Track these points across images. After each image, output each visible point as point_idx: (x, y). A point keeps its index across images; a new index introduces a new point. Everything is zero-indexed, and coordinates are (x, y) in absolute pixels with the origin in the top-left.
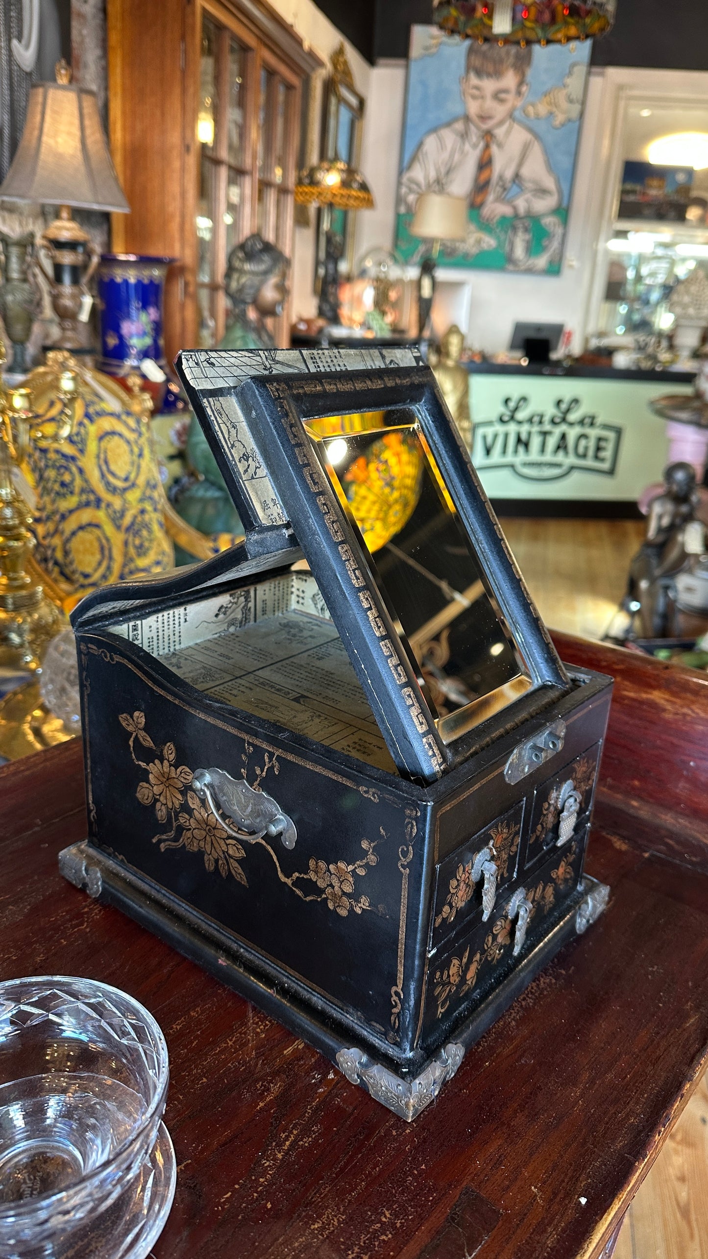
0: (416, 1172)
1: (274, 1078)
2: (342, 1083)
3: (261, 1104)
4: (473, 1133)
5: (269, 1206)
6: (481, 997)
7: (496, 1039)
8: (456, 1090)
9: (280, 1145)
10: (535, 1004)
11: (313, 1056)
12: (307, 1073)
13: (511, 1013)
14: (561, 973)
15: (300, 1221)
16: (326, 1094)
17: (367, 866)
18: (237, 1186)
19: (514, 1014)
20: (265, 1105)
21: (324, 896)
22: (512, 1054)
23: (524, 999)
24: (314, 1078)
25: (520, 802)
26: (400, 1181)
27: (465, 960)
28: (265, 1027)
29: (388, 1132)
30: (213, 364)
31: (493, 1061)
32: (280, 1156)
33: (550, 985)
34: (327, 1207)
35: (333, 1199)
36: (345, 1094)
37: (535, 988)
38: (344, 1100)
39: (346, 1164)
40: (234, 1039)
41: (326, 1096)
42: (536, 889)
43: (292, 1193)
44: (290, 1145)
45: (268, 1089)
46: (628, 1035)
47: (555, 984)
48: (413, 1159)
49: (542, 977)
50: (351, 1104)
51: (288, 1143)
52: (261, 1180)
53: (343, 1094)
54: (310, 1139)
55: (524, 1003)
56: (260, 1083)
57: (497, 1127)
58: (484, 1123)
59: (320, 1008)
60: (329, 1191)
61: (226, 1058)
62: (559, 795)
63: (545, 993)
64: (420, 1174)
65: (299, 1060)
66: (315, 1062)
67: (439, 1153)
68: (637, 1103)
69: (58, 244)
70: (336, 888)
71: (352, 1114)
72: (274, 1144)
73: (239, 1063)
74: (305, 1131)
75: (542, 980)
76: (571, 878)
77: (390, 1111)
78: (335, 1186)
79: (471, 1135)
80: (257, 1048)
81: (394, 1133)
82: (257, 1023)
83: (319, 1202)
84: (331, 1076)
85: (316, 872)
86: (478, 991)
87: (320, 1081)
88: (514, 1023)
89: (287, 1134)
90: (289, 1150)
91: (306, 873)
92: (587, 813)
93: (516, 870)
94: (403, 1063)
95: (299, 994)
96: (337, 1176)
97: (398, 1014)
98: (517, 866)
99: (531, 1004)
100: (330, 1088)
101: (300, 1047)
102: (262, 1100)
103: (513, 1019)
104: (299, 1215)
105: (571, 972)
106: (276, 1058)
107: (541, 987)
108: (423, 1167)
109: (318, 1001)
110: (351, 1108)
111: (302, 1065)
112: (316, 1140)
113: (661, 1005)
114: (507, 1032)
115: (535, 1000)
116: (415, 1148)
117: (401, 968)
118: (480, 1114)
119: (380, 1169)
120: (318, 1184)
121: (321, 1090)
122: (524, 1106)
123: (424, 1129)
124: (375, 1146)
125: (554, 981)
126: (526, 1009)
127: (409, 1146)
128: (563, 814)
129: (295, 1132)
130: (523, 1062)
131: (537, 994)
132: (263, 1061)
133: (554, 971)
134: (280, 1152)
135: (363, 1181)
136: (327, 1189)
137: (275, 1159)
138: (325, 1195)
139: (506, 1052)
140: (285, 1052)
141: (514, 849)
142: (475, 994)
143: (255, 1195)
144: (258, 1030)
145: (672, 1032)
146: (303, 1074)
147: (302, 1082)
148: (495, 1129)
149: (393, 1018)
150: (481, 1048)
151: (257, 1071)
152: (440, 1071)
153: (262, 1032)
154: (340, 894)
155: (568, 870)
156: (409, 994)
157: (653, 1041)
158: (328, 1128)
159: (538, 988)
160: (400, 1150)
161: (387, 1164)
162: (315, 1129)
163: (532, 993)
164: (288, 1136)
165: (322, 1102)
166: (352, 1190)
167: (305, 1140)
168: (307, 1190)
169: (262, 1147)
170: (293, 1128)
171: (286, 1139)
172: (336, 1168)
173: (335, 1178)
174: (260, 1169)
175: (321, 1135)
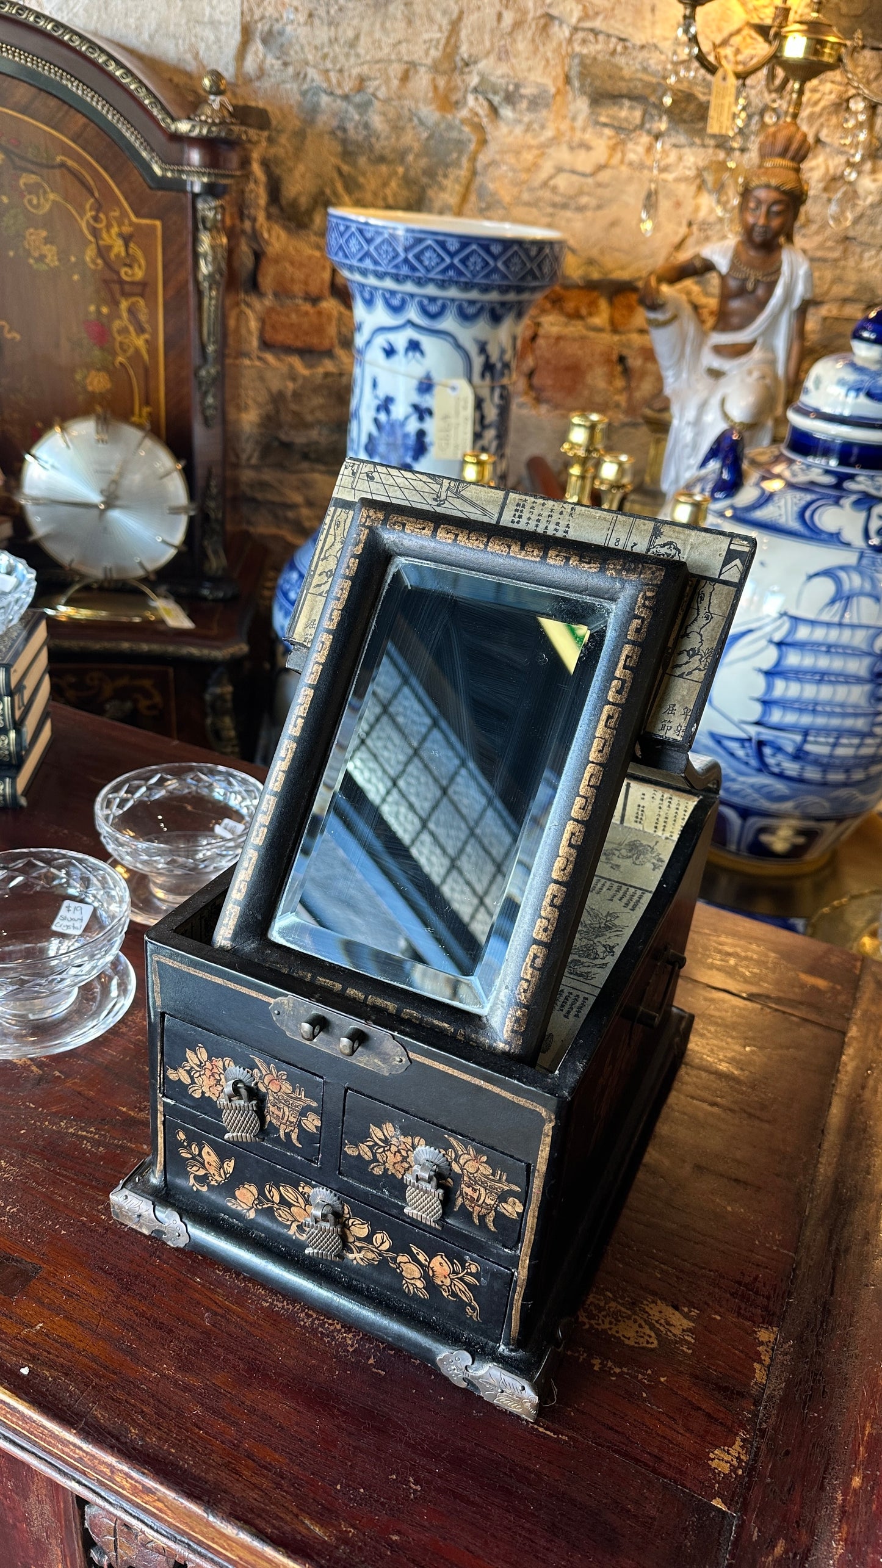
0: (56, 1227)
3: (124, 1109)
4: (105, 1271)
5: (22, 1132)
7: (236, 1287)
9: (82, 1129)
10: (303, 1327)
13: (277, 1300)
14: (367, 1359)
15: (6, 1153)
18: (40, 1109)
19: (280, 1305)
22: (216, 1303)
23: (308, 1316)
26: (46, 1216)
27: (228, 1168)
30: (372, 478)
31: (203, 1286)
32: (71, 1130)
33: (343, 1345)
34: (20, 1168)
35: (29, 1171)
39: (65, 1176)
43: (34, 1144)
44: (82, 1136)
47: (347, 1351)
48: (72, 1224)
51: (84, 1133)
52: (47, 1123)
54: (89, 1148)
55: (302, 1315)
57: (113, 1292)
58: (118, 1280)
60: (36, 1167)
63: (327, 1340)
64: (54, 1230)
67: (78, 1243)
68: (160, 1438)
72: (84, 1125)
74: (96, 1143)
75: (350, 1336)
76: (474, 1308)
78: (42, 1171)
79: (102, 1269)
81: (100, 1207)
83: (26, 1163)
88: (266, 1305)
89: (94, 1132)
90: (77, 1135)
96: (51, 1171)
99: (302, 1323)
104: (12, 1152)
105: (374, 1370)
107: (336, 1334)
108: (63, 1232)
112: (89, 1151)
113: (338, 1486)
114: (250, 1299)
115: (311, 1327)
116: (83, 1224)
118: (129, 1276)
120: (43, 1159)
121: (145, 1147)
125: (352, 1349)
126: (292, 1319)
127: (85, 1219)
129: (96, 1136)
130: (207, 1314)
131: (321, 1329)
133: (370, 1349)
134: (74, 1130)
135: (48, 1190)
136: (38, 1166)
137: (67, 1128)
138: (32, 1166)
139: (221, 1299)
141: (309, 1125)
143: (33, 1122)
145: (288, 1497)
148: (110, 1290)
150: (222, 1273)
155: (460, 1286)
157: (266, 1468)
158: (102, 1158)
159: (333, 1331)
160: (82, 1212)
161: (66, 1205)
162: (101, 1149)
163: (322, 1325)
164: (91, 1132)
165: (132, 1150)
166: (37, 1183)
167: (88, 1144)
168: (37, 1153)
169: (79, 1117)
170: (100, 1134)
171: (87, 1132)
172: (59, 1169)
173: (49, 1170)
174: (57, 1120)
175: (94, 1154)
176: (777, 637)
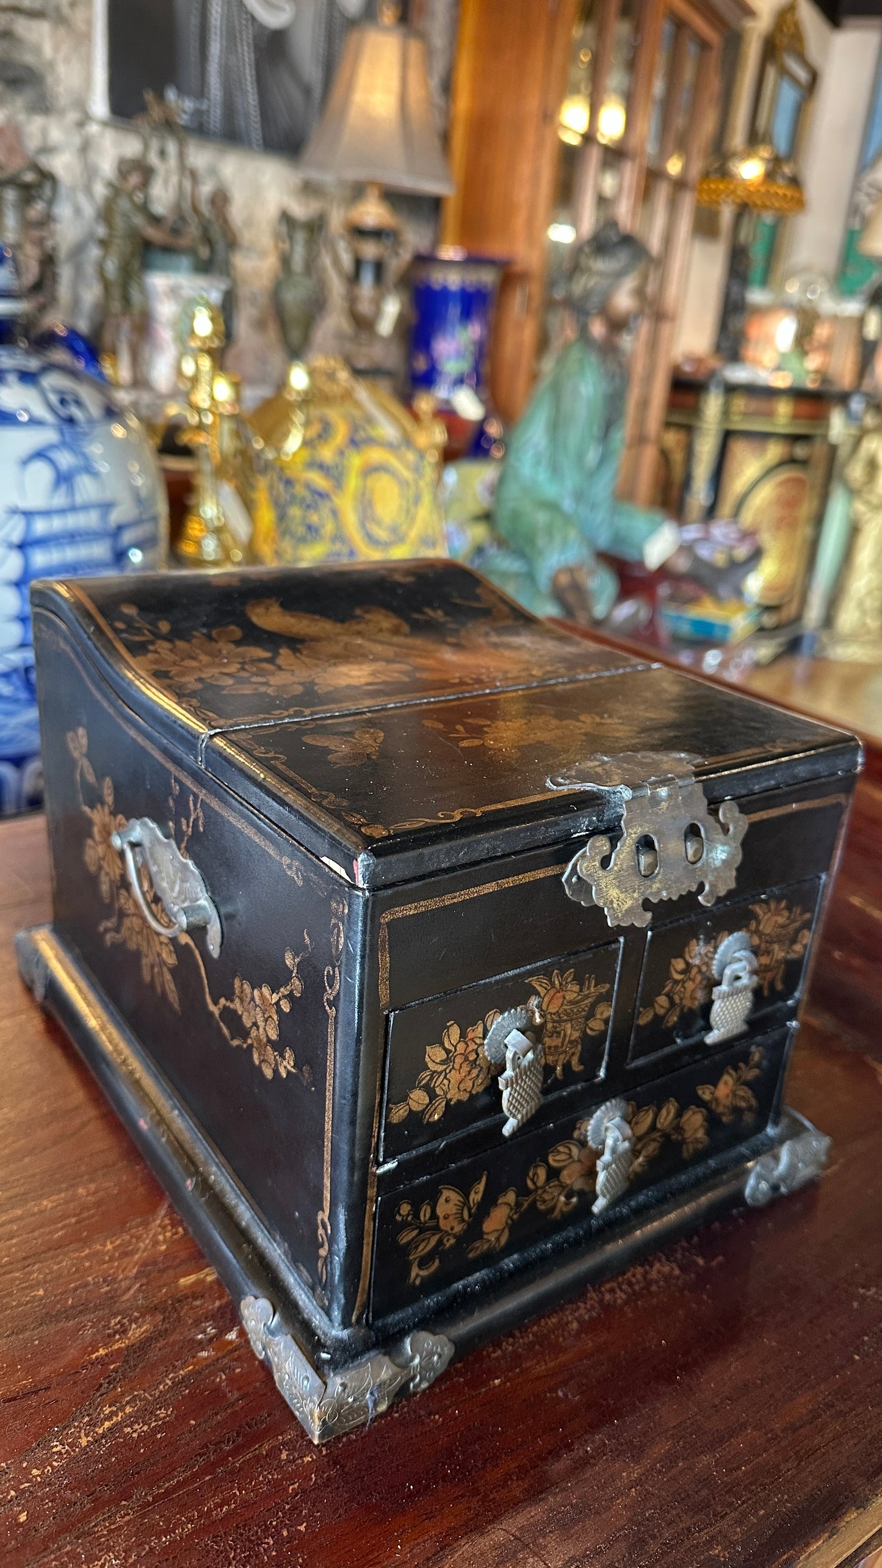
0: (285, 1533)
1: (143, 1315)
2: (243, 1351)
3: (102, 1352)
4: (418, 1492)
5: (23, 1518)
6: (516, 1267)
7: (531, 1345)
8: (422, 1413)
9: (92, 1424)
10: (626, 1303)
11: (220, 1298)
12: (197, 1322)
13: (578, 1308)
14: (696, 1263)
15: (55, 1559)
16: (209, 1361)
17: (290, 997)
19: (582, 1311)
20: (106, 1355)
21: (249, 1041)
22: (545, 1376)
23: (612, 1291)
24: (204, 1332)
25: (609, 943)
26: (251, 1541)
27: (476, 1196)
28: (174, 1234)
29: (274, 1452)
31: (509, 1380)
32: (84, 1442)
33: (667, 1278)
34: (110, 1549)
35: (128, 1537)
36: (238, 1370)
37: (639, 1276)
38: (231, 1380)
39: (180, 1485)
40: (118, 1242)
41: (208, 1366)
42: (659, 1109)
43: (69, 1508)
44: (110, 1429)
45: (125, 1332)
46: (772, 1396)
47: (678, 1278)
48: (294, 1509)
49: (660, 1261)
50: (239, 1389)
51: (107, 1424)
52: (35, 1472)
53: (234, 1370)
54: (145, 1428)
55: (607, 1297)
56: (119, 1318)
57: (463, 1496)
58: (444, 1481)
59: (244, 1223)
60: (128, 1523)
61: (90, 1267)
62: (715, 952)
63: (654, 1288)
64: (290, 1539)
65: (195, 1298)
66: (219, 1308)
67: (341, 1511)
68: (739, 1522)
69: (359, 232)
70: (261, 1029)
71: (233, 1405)
72: (87, 1419)
73: (105, 1281)
74: (144, 1415)
75: (657, 1265)
76: (750, 1109)
77: (295, 1418)
78: (143, 1516)
79: (411, 1495)
80: (145, 1264)
81: (284, 1456)
82: (164, 1228)
83: (104, 1536)
84: (232, 1336)
85: (242, 1000)
86: (516, 1256)
87: (211, 1340)
88: (575, 1325)
89: (115, 1409)
90: (103, 1436)
91: (232, 1001)
92: (790, 1002)
93: (604, 1064)
94: (329, 1343)
95: (224, 1196)
96: (154, 1501)
97: (326, 1258)
98: (606, 1057)
99: (619, 1301)
100: (220, 1355)
101: (209, 1279)
102: (105, 1346)
103: (576, 1319)
104: (59, 1549)
105: (714, 1263)
106: (165, 1285)
107: (649, 1277)
108: (302, 1528)
109: (245, 1213)
110: (236, 1394)
111: (197, 1307)
112: (154, 1431)
113: (857, 1357)
114: (557, 1337)
115: (630, 1296)
116: (304, 1491)
117: (327, 1182)
118: (444, 1464)
119: (228, 1511)
120: (117, 1505)
121: (204, 1354)
122: (528, 1471)
123: (335, 1463)
124: (241, 1469)
125: (677, 1272)
126: (608, 1309)
127: (296, 1486)
128: (719, 988)
129: (128, 1410)
130: (560, 1394)
131: (637, 1288)
132: (141, 1286)
133: (684, 1256)
134: (87, 1435)
135: (191, 1521)
136: (127, 1518)
137: (73, 1445)
138: (120, 1528)
139: (541, 1369)
140: (182, 1281)
141: (596, 1025)
142: (506, 1261)
143: (13, 1493)
144: (161, 1238)
145: (860, 1410)
146: (190, 1322)
147: (181, 1334)
148: (457, 1498)
149: (320, 1264)
150: (499, 1352)
151: (125, 1298)
152: (390, 1372)
153: (165, 1241)
154: (265, 1040)
155: (741, 1093)
156: (338, 1231)
157: (816, 1417)
158: (182, 1418)
159: (645, 1278)
160: (278, 1487)
161: (246, 1504)
162: (162, 1413)
163: (630, 1284)
164: (113, 1414)
165: (196, 1373)
166: (166, 1533)
167: (136, 1427)
168: (95, 1510)
169: (65, 1419)
170: (128, 1403)
171: (109, 1418)
172: (159, 1487)
173: (149, 1504)
174: (41, 1454)
175: (166, 1426)
176: (16, 537)
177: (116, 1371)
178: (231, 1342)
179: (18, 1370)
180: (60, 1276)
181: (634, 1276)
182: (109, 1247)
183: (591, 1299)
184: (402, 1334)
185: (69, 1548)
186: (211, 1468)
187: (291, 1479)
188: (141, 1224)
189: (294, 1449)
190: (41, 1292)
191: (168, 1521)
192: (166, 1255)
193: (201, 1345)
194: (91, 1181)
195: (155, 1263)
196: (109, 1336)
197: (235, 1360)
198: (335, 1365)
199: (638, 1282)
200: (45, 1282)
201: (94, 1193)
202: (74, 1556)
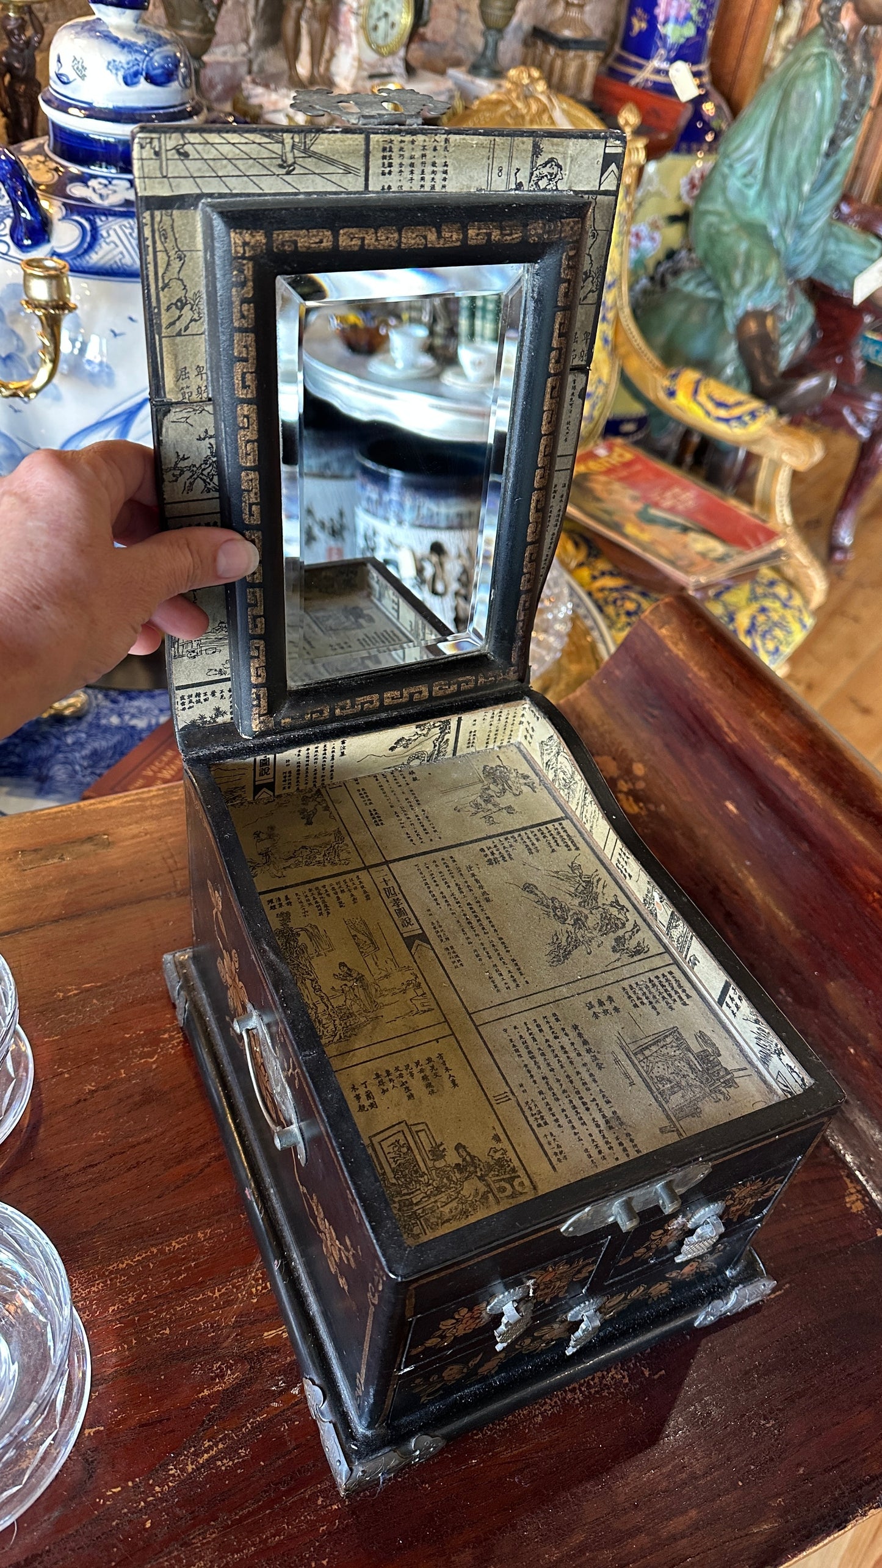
0: (313, 1565)
1: (236, 1363)
2: (302, 1406)
3: (206, 1392)
4: (404, 1546)
5: (148, 1525)
7: (505, 1431)
8: (418, 1480)
9: (197, 1454)
11: (291, 1355)
12: (273, 1375)
13: (546, 1403)
14: (643, 1373)
15: (167, 1561)
16: (278, 1411)
18: (130, 1484)
19: (547, 1407)
20: (209, 1395)
22: (509, 1462)
23: (573, 1390)
24: (277, 1385)
25: (599, 1240)
27: (474, 1362)
28: (263, 1288)
29: (314, 1497)
31: (483, 1461)
32: (190, 1468)
33: (618, 1384)
34: (201, 1558)
35: (214, 1551)
36: (297, 1423)
37: (596, 1380)
38: (291, 1431)
39: (250, 1514)
40: (223, 1290)
41: (277, 1416)
42: (631, 1291)
43: (178, 1521)
44: (207, 1460)
45: (223, 1376)
47: (626, 1385)
48: (321, 1546)
49: (616, 1367)
50: (295, 1439)
51: (206, 1456)
52: (157, 1489)
53: (294, 1422)
54: (231, 1463)
55: (569, 1396)
56: (220, 1363)
57: (434, 1554)
58: (423, 1540)
59: (311, 1312)
60: (214, 1539)
61: (203, 1313)
62: (691, 1220)
63: (605, 1393)
65: (274, 1353)
66: (289, 1364)
67: (352, 1553)
71: (290, 1452)
72: (193, 1449)
73: (212, 1327)
74: (231, 1452)
75: (613, 1371)
77: (330, 1472)
78: (224, 1536)
79: (400, 1548)
80: (241, 1315)
81: (319, 1502)
82: (257, 1280)
84: (295, 1391)
86: (503, 1375)
87: (280, 1393)
88: (540, 1418)
89: (211, 1443)
90: (203, 1465)
92: (756, 1218)
93: (586, 1287)
94: (357, 1437)
95: (300, 1283)
96: (233, 1525)
98: (588, 1285)
99: (577, 1402)
100: (286, 1407)
101: (285, 1335)
102: (209, 1387)
103: (541, 1413)
104: (170, 1553)
105: (656, 1377)
106: (254, 1337)
107: (605, 1382)
108: (325, 1562)
109: (313, 1305)
110: (294, 1444)
111: (275, 1360)
112: (236, 1466)
114: (524, 1427)
115: (586, 1397)
116: (330, 1533)
118: (426, 1526)
119: (279, 1541)
120: (208, 1524)
121: (275, 1405)
123: (354, 1513)
124: (291, 1508)
125: (627, 1380)
126: (567, 1406)
127: (325, 1527)
128: (690, 1238)
129: (221, 1446)
130: (517, 1480)
131: (593, 1391)
132: (237, 1335)
133: (635, 1366)
134: (192, 1463)
135: (254, 1545)
136: (214, 1535)
137: (183, 1470)
138: (208, 1543)
139: (507, 1454)
140: (264, 1335)
141: (582, 1275)
142: (493, 1379)
143: (142, 1504)
144: (254, 1290)
146: (268, 1374)
147: (261, 1384)
148: (430, 1555)
149: (356, 1393)
150: (481, 1435)
151: (225, 1345)
152: (398, 1460)
153: (256, 1295)
154: (330, 1253)
158: (255, 1458)
159: (601, 1383)
160: (313, 1526)
161: (291, 1538)
162: (242, 1452)
163: (589, 1386)
164: (211, 1448)
165: (269, 1420)
167: (225, 1461)
168: (194, 1526)
169: (178, 1448)
170: (221, 1440)
171: (207, 1451)
172: (236, 1514)
173: (228, 1527)
174: (162, 1474)
175: (243, 1464)
177: (214, 1410)
178: (295, 1395)
179: (149, 1400)
180: (182, 1318)
181: (593, 1379)
182: (217, 1294)
183: (557, 1396)
184: (411, 1434)
185: (176, 1553)
186: (270, 1504)
187: (322, 1520)
188: (240, 1275)
189: (327, 1497)
190: (167, 1331)
191: (239, 1542)
192: (256, 1307)
193: (274, 1396)
194: (209, 1225)
195: (248, 1315)
196: (213, 1379)
197: (295, 1413)
198: (360, 1455)
199: (595, 1385)
200: (171, 1322)
201: (210, 1238)
202: (179, 1560)
